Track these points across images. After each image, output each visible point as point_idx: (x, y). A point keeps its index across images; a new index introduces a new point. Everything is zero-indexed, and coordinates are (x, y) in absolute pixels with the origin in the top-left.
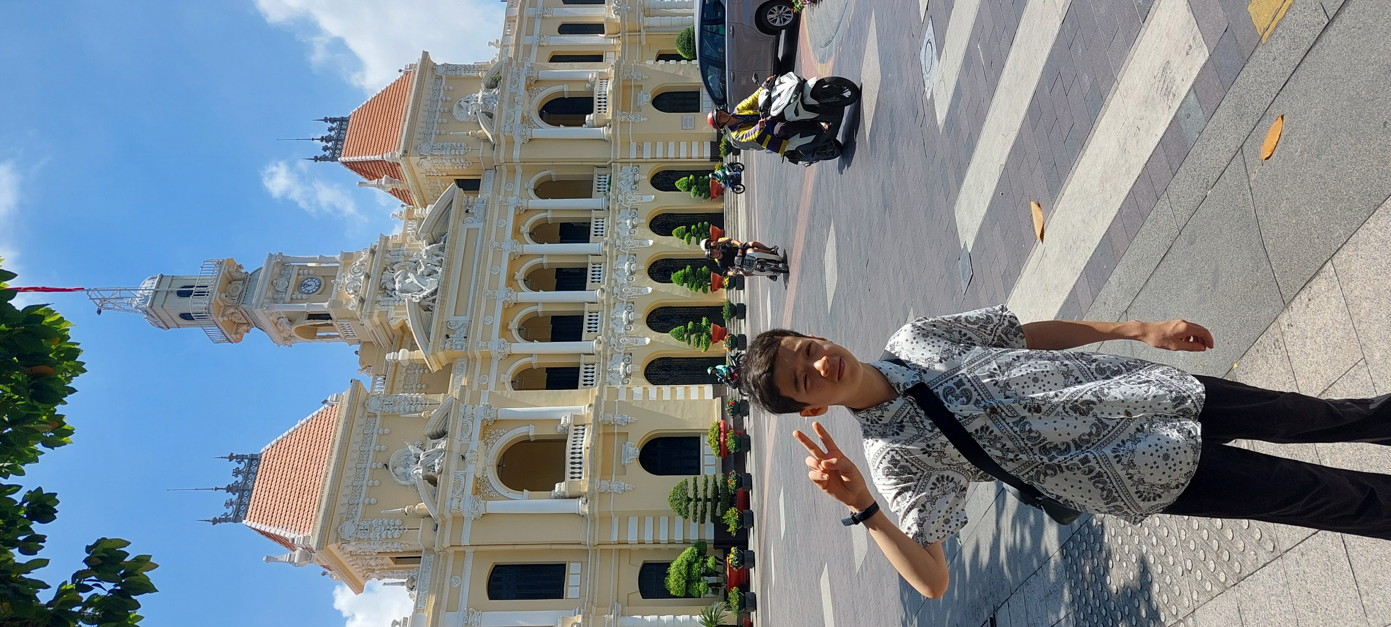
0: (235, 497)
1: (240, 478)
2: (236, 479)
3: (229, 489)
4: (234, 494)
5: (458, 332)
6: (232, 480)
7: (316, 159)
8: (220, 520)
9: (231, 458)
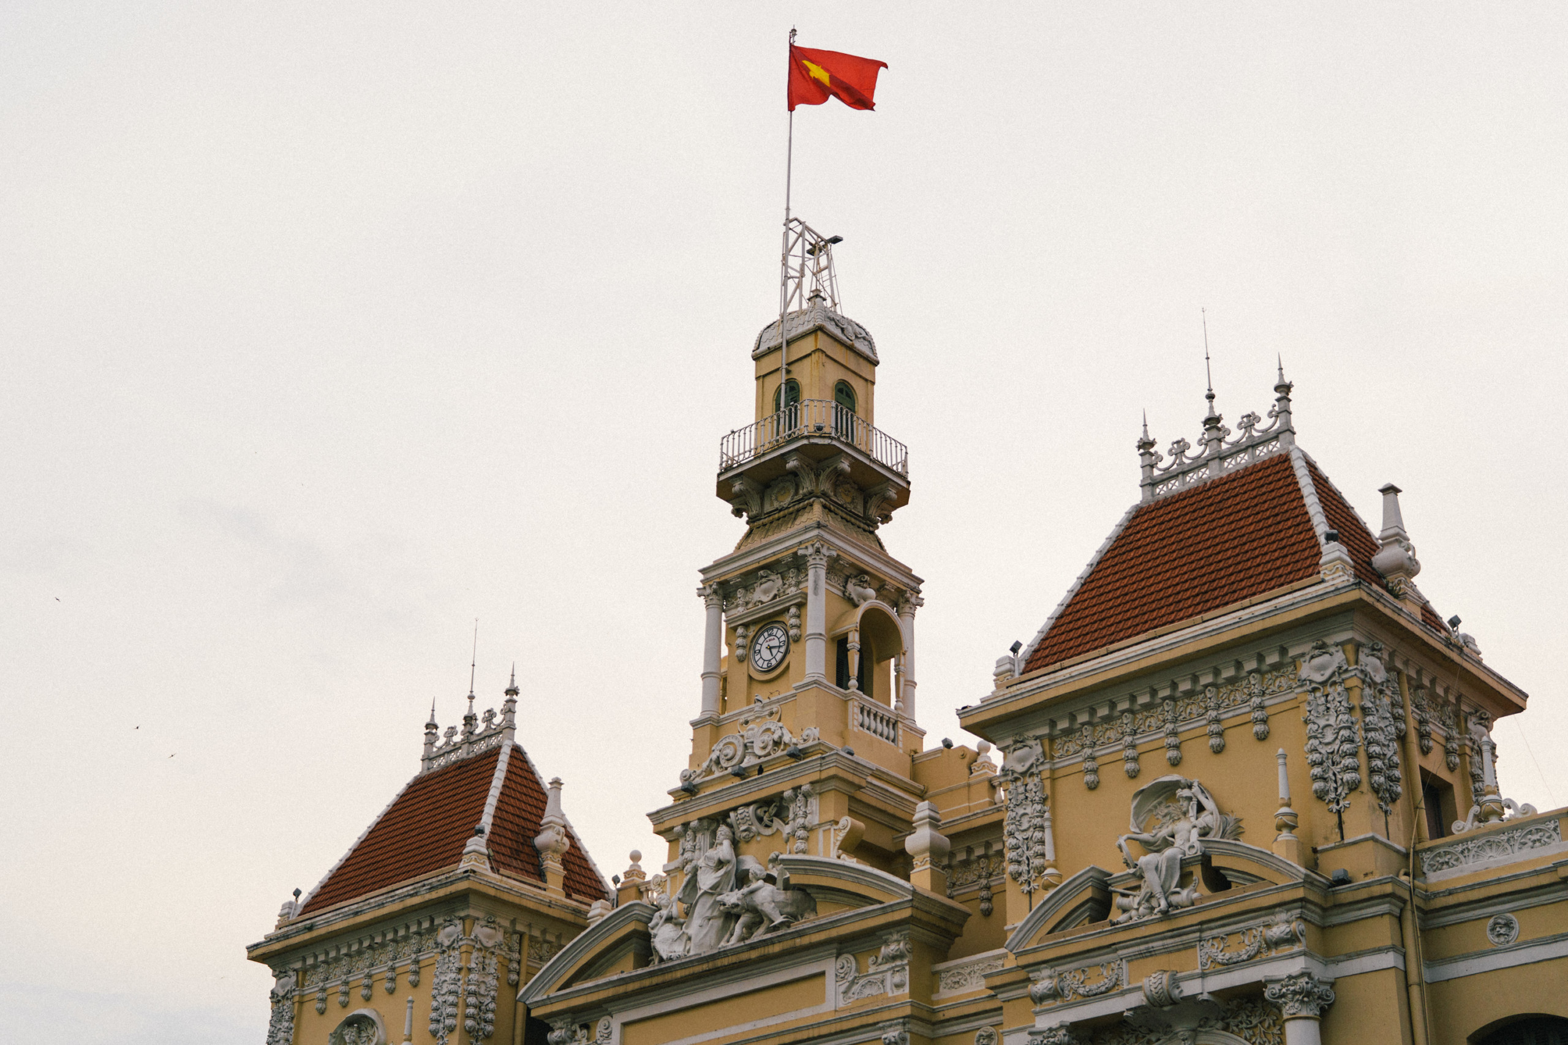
0: (458, 738)
1: (481, 728)
2: (480, 723)
3: (469, 720)
4: (462, 733)
7: (1146, 445)
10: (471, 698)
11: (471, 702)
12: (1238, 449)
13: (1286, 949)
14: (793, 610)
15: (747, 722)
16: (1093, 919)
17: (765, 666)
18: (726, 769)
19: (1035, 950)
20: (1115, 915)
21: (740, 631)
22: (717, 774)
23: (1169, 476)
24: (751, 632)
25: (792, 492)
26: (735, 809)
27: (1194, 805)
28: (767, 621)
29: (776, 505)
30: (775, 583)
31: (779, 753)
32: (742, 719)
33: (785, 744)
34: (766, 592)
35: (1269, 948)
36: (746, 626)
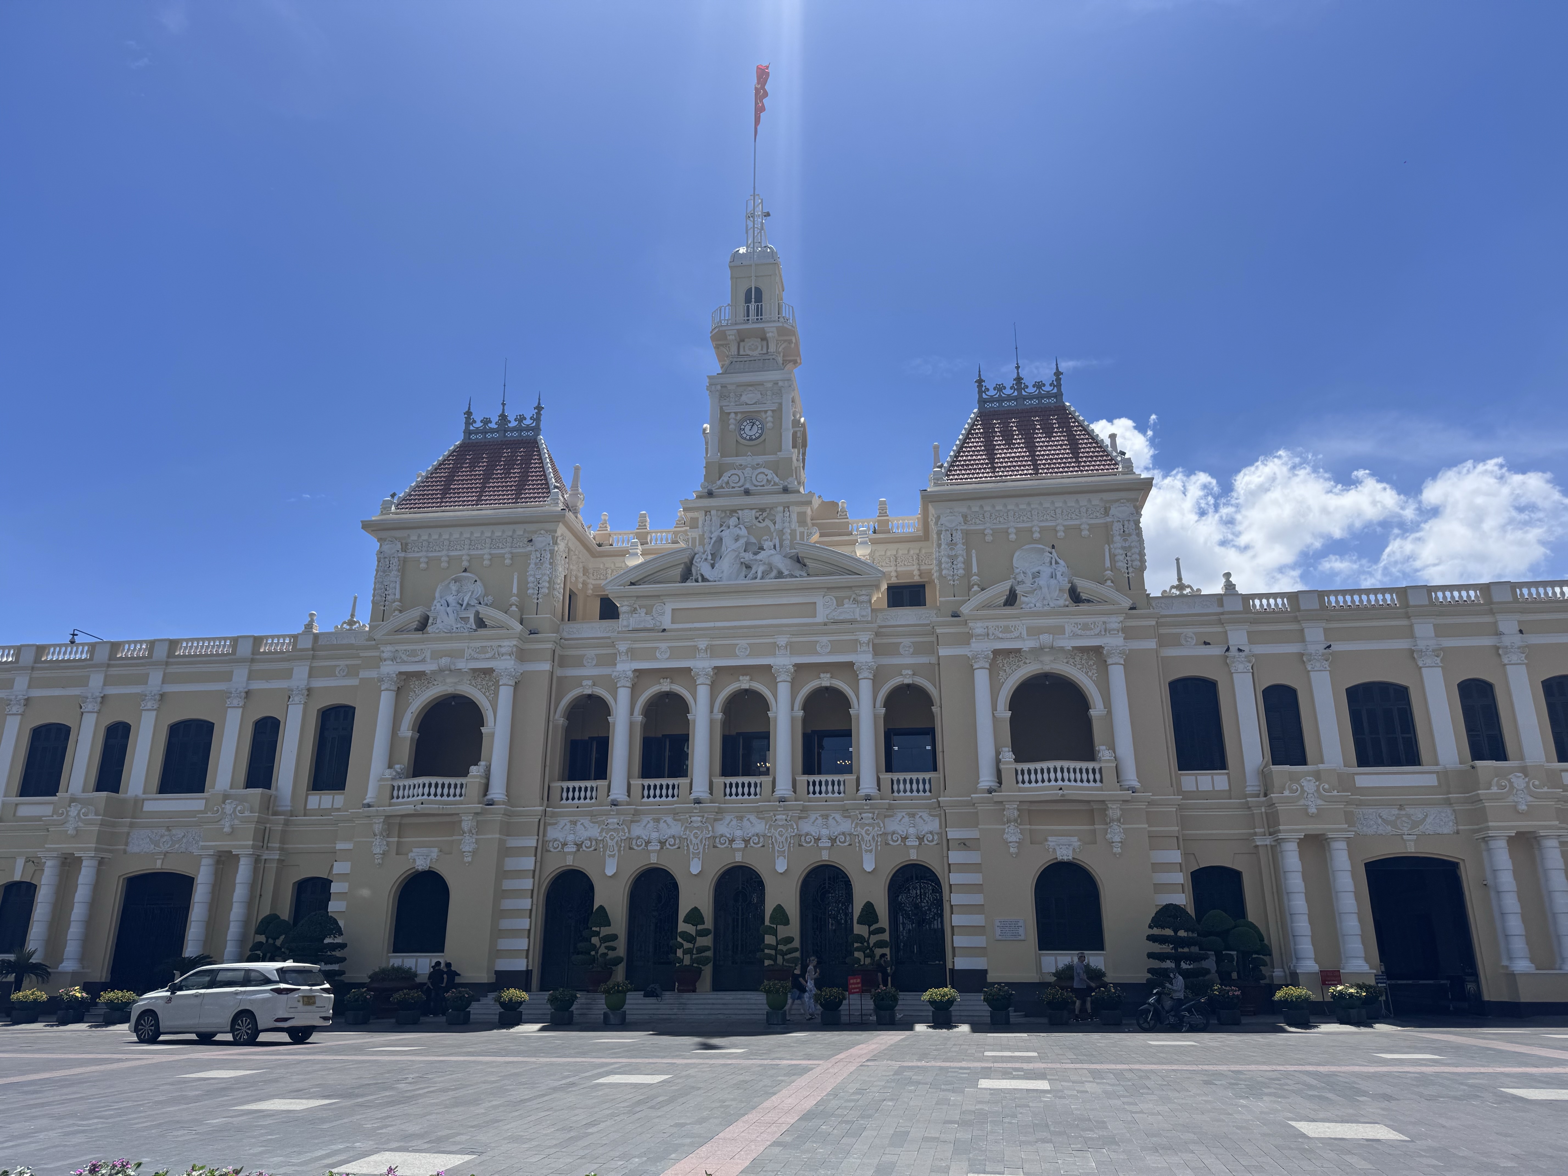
0: (493, 425)
1: (513, 424)
2: (513, 421)
3: (503, 417)
4: (496, 424)
5: (649, 618)
6: (512, 418)
7: (980, 381)
8: (468, 419)
9: (539, 408)
10: (503, 404)
11: (504, 407)
12: (1031, 397)
13: (1115, 634)
14: (770, 413)
15: (741, 465)
16: (1006, 604)
17: (748, 437)
18: (733, 487)
21: (732, 415)
22: (727, 489)
23: (992, 400)
24: (739, 417)
27: (1054, 561)
28: (749, 414)
29: (748, 352)
30: (757, 396)
31: (770, 486)
32: (738, 463)
33: (774, 482)
34: (750, 399)
35: (1106, 631)
36: (735, 413)
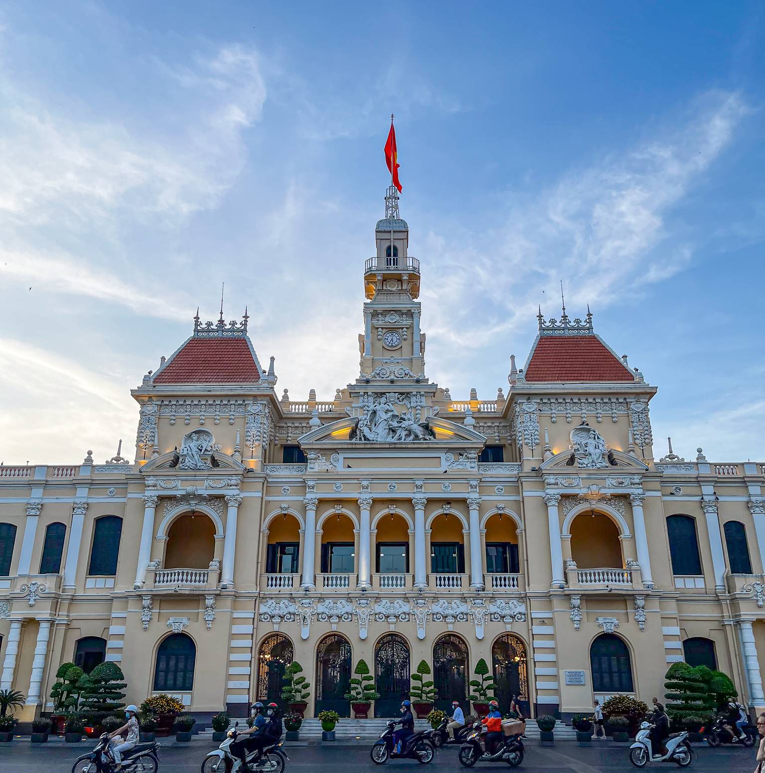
0: (214, 327)
1: (228, 327)
2: (228, 324)
3: (221, 322)
4: (216, 326)
6: (227, 322)
7: (540, 316)
8: (197, 322)
9: (246, 317)
10: (221, 313)
11: (221, 315)
12: (573, 328)
13: (637, 486)
14: (405, 329)
15: (387, 363)
16: (568, 464)
17: (390, 344)
18: (383, 378)
19: (549, 470)
20: (576, 464)
21: (380, 329)
22: (378, 379)
23: (548, 329)
24: (384, 331)
25: (397, 286)
26: (389, 393)
27: (596, 437)
28: (392, 330)
29: (389, 288)
30: (397, 318)
31: (407, 378)
32: (385, 361)
33: (410, 376)
34: (392, 319)
35: (631, 484)
36: (382, 328)
